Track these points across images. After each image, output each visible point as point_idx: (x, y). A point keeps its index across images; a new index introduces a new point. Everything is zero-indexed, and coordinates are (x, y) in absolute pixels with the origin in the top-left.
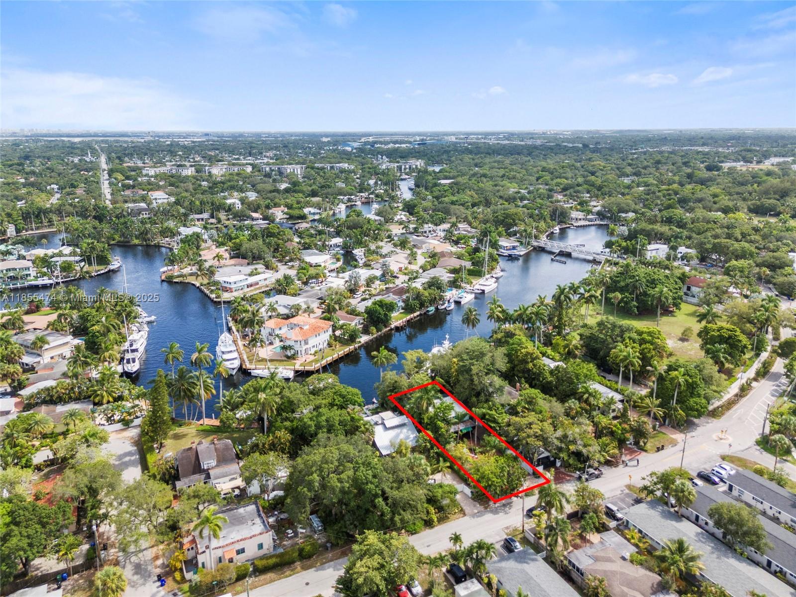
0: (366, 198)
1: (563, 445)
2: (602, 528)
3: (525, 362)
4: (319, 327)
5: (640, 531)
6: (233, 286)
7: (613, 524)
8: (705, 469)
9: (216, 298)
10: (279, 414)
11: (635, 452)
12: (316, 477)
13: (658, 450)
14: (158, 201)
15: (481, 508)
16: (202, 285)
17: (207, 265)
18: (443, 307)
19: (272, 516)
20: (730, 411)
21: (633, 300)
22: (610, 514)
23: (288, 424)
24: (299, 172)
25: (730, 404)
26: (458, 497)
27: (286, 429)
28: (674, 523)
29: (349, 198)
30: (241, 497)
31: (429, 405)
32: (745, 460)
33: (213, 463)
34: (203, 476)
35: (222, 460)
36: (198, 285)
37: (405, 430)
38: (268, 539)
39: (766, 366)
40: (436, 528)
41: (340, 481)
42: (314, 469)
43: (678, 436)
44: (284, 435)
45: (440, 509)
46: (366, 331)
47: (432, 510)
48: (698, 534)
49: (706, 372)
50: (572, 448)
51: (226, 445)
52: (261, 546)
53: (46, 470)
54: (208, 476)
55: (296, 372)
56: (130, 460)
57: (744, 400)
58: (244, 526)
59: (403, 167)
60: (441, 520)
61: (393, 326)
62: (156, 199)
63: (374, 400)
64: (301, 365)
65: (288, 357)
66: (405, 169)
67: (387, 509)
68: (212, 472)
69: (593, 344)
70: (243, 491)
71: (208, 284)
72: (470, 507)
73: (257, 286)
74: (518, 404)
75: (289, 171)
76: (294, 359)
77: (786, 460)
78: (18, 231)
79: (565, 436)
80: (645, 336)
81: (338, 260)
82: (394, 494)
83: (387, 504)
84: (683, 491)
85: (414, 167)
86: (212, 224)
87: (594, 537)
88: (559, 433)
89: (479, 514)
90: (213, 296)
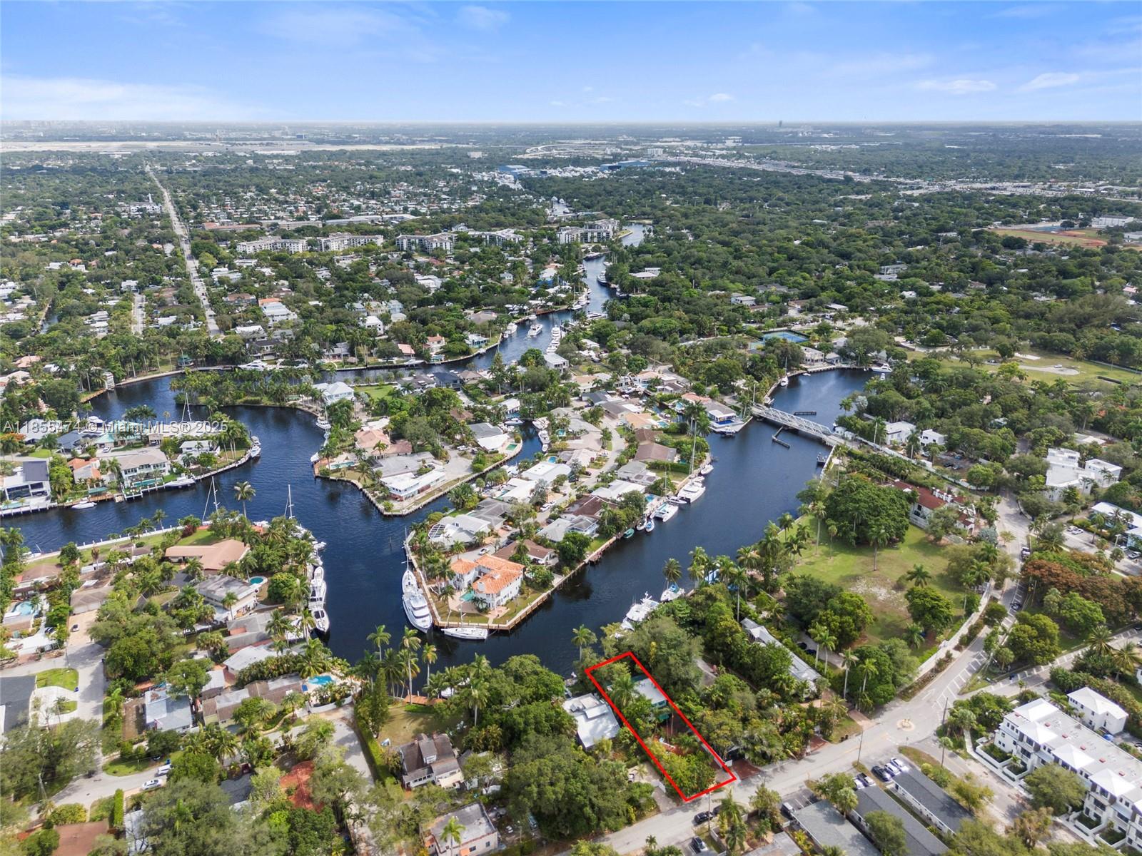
0: (542, 307)
1: (750, 746)
2: (777, 829)
3: (723, 635)
4: (511, 574)
5: (808, 834)
6: (403, 494)
7: (786, 824)
8: (881, 763)
9: (386, 510)
10: (489, 706)
11: (820, 741)
12: (534, 789)
13: (842, 740)
14: (275, 318)
15: (674, 805)
16: (364, 487)
17: (367, 455)
18: (642, 528)
19: (492, 811)
20: (922, 691)
21: (852, 530)
22: (785, 813)
23: (497, 716)
24: (448, 248)
25: (926, 680)
26: (654, 794)
27: (496, 722)
28: (836, 826)
29: (520, 310)
30: (461, 791)
31: (628, 700)
32: (921, 753)
33: (434, 758)
34: (426, 770)
35: (442, 754)
36: (360, 486)
37: (604, 719)
38: (494, 838)
39: (974, 631)
40: (635, 826)
41: (555, 793)
42: (532, 780)
43: (864, 723)
44: (495, 730)
45: (638, 807)
46: (558, 569)
47: (631, 810)
48: (854, 837)
49: (897, 657)
50: (758, 748)
51: (444, 739)
52: (488, 844)
53: (279, 757)
54: (431, 771)
55: (491, 631)
56: (350, 747)
57: (940, 675)
58: (472, 826)
59: (589, 235)
60: (639, 818)
61: (587, 561)
62: (272, 316)
63: (573, 674)
64: (495, 622)
65: (480, 611)
66: (592, 238)
67: (593, 816)
68: (434, 768)
69: (796, 607)
70: (463, 785)
71: (373, 485)
72: (665, 804)
73: (429, 491)
74: (713, 692)
75: (434, 246)
76: (487, 613)
77: (958, 754)
78: (117, 380)
79: (752, 737)
80: (846, 605)
81: (517, 441)
82: (600, 802)
83: (593, 811)
84: (846, 798)
85: (605, 234)
86: (352, 364)
87: (770, 837)
88: (746, 734)
89: (672, 811)
90: (381, 506)
